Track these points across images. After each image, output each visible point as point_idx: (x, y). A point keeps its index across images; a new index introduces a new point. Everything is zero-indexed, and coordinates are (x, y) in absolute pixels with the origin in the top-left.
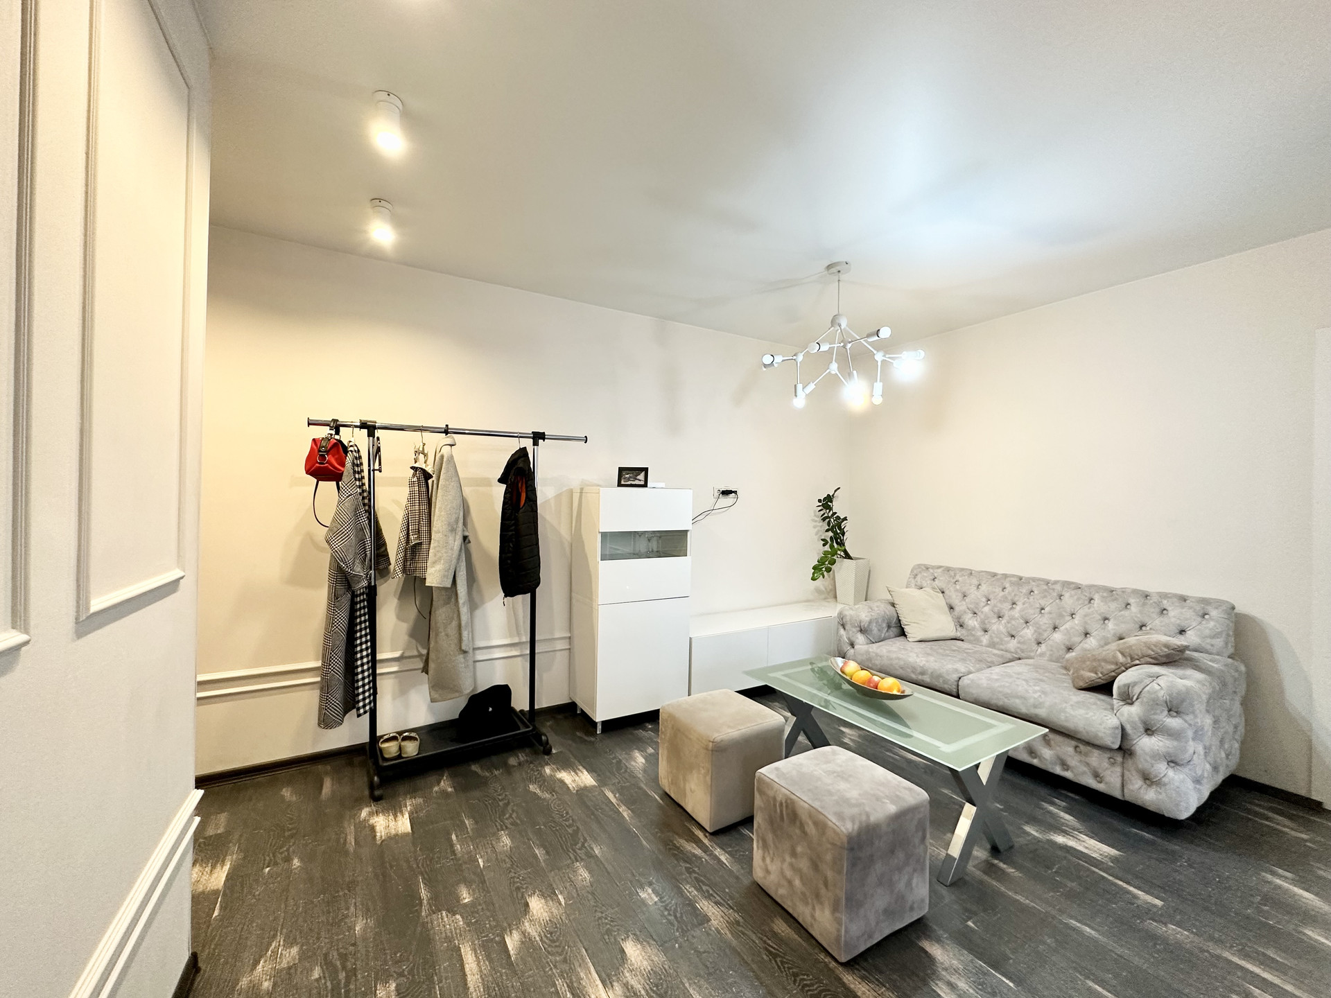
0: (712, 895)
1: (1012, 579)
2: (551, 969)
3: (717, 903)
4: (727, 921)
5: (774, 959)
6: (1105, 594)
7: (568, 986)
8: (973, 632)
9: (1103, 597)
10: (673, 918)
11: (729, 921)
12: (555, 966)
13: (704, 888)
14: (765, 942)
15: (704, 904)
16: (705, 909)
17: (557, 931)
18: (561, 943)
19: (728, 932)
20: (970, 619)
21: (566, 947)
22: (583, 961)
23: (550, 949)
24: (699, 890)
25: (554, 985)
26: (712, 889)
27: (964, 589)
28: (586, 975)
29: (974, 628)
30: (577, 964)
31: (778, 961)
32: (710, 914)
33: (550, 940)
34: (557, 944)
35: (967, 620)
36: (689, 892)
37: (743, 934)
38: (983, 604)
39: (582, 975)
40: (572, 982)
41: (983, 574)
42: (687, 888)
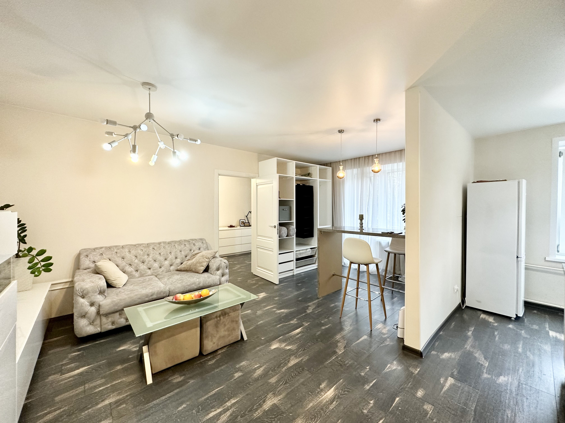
0: (259, 404)
1: (143, 245)
2: (327, 413)
3: (264, 402)
4: (274, 397)
5: (288, 382)
6: (178, 243)
7: (331, 404)
8: (132, 274)
9: (178, 244)
10: (276, 419)
11: (274, 396)
12: (326, 411)
13: (255, 407)
14: (281, 385)
15: (266, 407)
16: (268, 406)
17: (310, 417)
18: (315, 413)
19: (280, 396)
20: (128, 268)
21: (316, 410)
22: (319, 402)
23: (320, 417)
24: (256, 410)
25: (333, 409)
26: (257, 403)
27: (123, 255)
28: (324, 400)
29: (132, 272)
30: (321, 404)
31: (289, 381)
32: (271, 404)
33: (315, 418)
34: (316, 414)
35: (127, 269)
36: (259, 414)
37: (278, 392)
38: (134, 259)
39: (325, 401)
40: (329, 404)
41: (129, 246)
42: (256, 415)
